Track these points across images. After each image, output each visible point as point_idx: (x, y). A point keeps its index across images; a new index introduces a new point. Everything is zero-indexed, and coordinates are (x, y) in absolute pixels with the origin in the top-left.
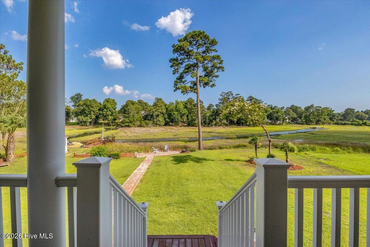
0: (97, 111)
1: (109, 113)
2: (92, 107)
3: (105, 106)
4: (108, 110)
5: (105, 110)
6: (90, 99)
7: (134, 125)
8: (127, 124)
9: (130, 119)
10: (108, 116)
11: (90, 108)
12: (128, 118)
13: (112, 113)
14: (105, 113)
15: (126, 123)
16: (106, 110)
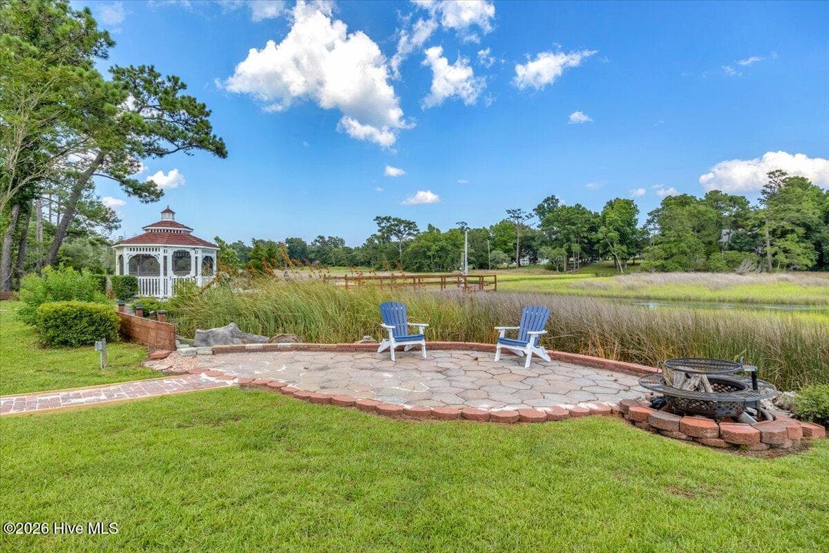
0: (585, 234)
1: (615, 235)
2: (573, 224)
4: (611, 227)
5: (603, 229)
10: (612, 243)
13: (624, 236)
14: (602, 236)
16: (606, 229)
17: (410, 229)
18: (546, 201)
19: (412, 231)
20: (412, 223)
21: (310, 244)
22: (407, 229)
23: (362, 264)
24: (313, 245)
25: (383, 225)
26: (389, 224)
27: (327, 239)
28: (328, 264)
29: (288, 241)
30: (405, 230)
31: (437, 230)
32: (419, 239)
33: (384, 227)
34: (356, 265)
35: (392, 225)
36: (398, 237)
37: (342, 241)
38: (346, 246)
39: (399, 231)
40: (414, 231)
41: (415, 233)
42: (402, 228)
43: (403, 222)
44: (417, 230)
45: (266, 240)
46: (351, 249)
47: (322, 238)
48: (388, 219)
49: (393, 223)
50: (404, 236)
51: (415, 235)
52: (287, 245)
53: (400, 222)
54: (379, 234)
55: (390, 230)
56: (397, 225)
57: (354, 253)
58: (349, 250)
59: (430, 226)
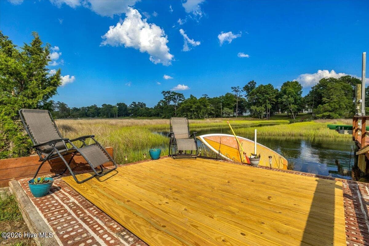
0: (274, 100)
1: (292, 99)
2: (268, 94)
3: (284, 92)
4: (290, 96)
5: (285, 96)
6: (264, 85)
7: (340, 115)
8: (326, 114)
9: (332, 105)
10: (290, 104)
11: (266, 95)
12: (328, 104)
13: (296, 100)
14: (284, 100)
15: (325, 112)
16: (287, 96)
17: (180, 97)
18: (249, 83)
19: (181, 98)
20: (181, 95)
21: (129, 106)
22: (179, 97)
23: (154, 115)
24: (130, 106)
25: (166, 95)
26: (169, 95)
27: (137, 103)
28: (138, 115)
29: (118, 104)
30: (177, 98)
31: (195, 98)
32: (186, 102)
33: (167, 97)
34: (151, 116)
35: (171, 95)
36: (174, 101)
37: (145, 105)
38: (146, 107)
39: (175, 99)
40: (182, 98)
41: (183, 99)
42: (176, 97)
43: (177, 94)
44: (184, 98)
45: (107, 104)
46: (149, 108)
47: (134, 103)
48: (169, 92)
49: (171, 94)
50: (177, 101)
51: (183, 101)
52: (118, 107)
53: (175, 94)
54: (164, 100)
55: (169, 99)
56: (173, 95)
57: (150, 110)
58: (148, 109)
59: (191, 96)
